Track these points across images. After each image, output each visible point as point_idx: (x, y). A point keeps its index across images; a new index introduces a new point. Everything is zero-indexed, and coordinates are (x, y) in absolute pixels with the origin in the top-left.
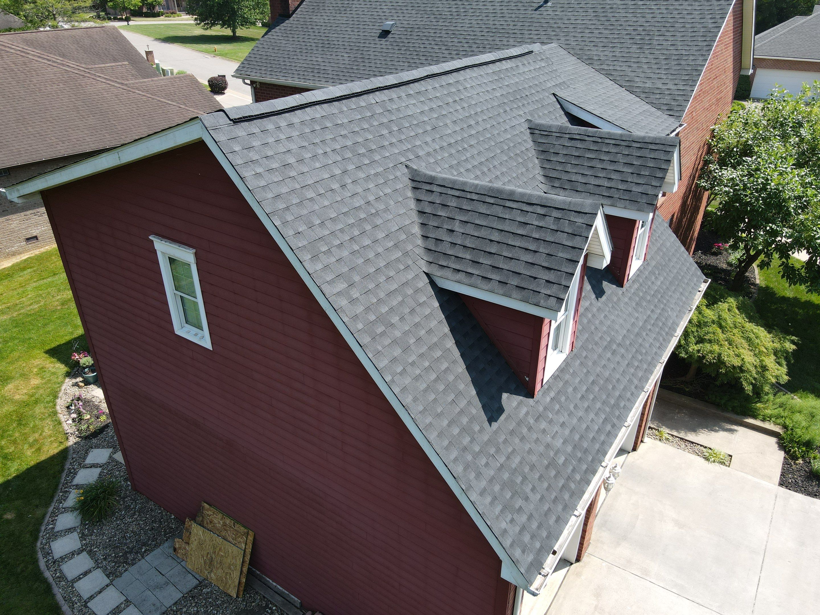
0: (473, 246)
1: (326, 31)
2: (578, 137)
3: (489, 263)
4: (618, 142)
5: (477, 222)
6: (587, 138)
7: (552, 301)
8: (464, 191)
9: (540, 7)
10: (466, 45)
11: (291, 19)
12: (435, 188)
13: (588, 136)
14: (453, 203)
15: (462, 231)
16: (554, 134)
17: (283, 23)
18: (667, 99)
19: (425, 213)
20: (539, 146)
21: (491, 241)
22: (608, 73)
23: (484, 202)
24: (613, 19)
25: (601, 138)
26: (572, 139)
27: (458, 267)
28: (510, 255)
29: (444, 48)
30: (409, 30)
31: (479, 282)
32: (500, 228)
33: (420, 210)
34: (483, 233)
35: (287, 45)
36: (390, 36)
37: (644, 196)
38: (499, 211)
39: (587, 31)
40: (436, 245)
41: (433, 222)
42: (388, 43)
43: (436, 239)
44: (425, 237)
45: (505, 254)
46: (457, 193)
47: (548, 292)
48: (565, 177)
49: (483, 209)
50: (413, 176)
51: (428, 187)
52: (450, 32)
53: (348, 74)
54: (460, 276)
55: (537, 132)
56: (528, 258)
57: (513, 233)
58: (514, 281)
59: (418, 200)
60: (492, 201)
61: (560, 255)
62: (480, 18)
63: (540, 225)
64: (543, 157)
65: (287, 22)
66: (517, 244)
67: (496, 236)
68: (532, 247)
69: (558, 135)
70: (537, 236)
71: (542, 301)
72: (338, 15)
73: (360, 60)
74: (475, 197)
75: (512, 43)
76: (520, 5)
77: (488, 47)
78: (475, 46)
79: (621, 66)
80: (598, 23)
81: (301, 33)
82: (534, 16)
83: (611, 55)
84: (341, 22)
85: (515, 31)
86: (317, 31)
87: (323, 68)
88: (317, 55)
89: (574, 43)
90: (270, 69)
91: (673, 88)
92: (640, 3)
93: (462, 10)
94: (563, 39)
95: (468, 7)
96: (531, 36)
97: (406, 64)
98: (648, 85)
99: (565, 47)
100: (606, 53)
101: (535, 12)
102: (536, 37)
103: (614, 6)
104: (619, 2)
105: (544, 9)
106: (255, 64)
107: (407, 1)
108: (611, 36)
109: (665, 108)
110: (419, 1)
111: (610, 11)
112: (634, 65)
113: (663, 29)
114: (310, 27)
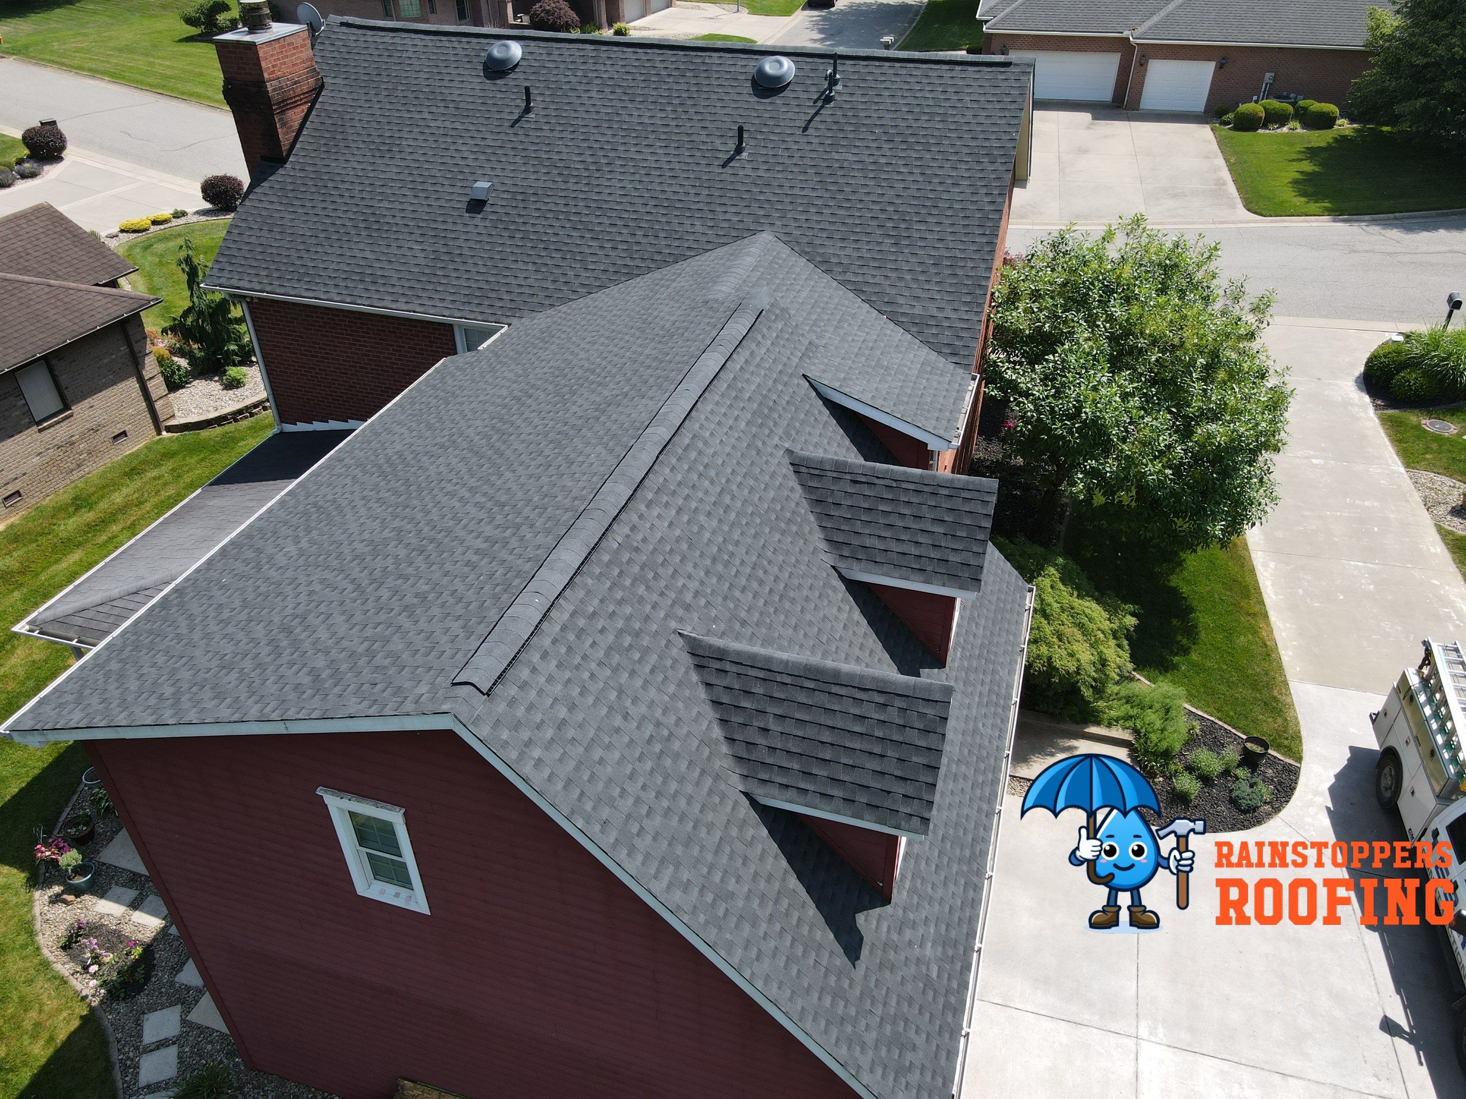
0: (799, 751)
1: (364, 195)
2: (863, 479)
3: (826, 774)
4: (919, 488)
5: (798, 716)
6: (876, 481)
7: (916, 822)
8: (770, 670)
9: (731, 159)
10: (624, 231)
11: (288, 165)
12: (728, 667)
13: (878, 478)
14: (758, 689)
15: (779, 729)
16: (829, 474)
17: (273, 174)
18: (947, 336)
19: (722, 704)
20: (811, 493)
21: (822, 743)
22: (858, 288)
23: (801, 687)
24: (847, 189)
25: (896, 481)
26: (855, 482)
27: (784, 781)
28: (851, 763)
29: (588, 235)
30: (520, 197)
31: (817, 800)
32: (830, 723)
33: (714, 699)
34: (810, 732)
35: (296, 223)
36: (487, 208)
37: (965, 567)
38: (821, 699)
39: (813, 210)
40: (748, 750)
41: (737, 719)
42: (487, 223)
43: (747, 743)
44: (730, 740)
45: (844, 760)
46: (761, 674)
47: (908, 811)
48: (855, 541)
49: (802, 697)
50: (692, 648)
51: (717, 665)
52: (593, 205)
53: (430, 287)
54: (791, 793)
55: (803, 470)
56: (875, 765)
57: (849, 731)
58: (862, 798)
59: (707, 684)
60: (811, 685)
61: (914, 759)
62: (637, 177)
63: (882, 718)
64: (819, 511)
65: (281, 171)
66: (857, 746)
67: (826, 737)
68: (877, 750)
69: (835, 475)
70: (881, 735)
71: (903, 823)
72: (379, 161)
73: (446, 258)
74: (788, 680)
75: (699, 228)
76: (698, 154)
77: (662, 235)
78: (640, 233)
79: (874, 276)
80: (827, 195)
81: (316, 197)
82: (723, 177)
83: (856, 254)
84: (388, 176)
85: (701, 206)
86: (347, 194)
87: (379, 273)
88: (361, 246)
89: (797, 232)
90: (276, 275)
91: (953, 315)
92: (883, 160)
93: (603, 161)
94: (778, 223)
95: (612, 154)
96: (728, 217)
97: (531, 267)
98: (918, 311)
99: (784, 238)
100: (847, 252)
101: (724, 170)
102: (735, 219)
103: (845, 165)
104: (851, 158)
105: (738, 165)
106: (243, 263)
107: (502, 136)
108: (850, 221)
109: (947, 350)
110: (523, 138)
111: (840, 173)
112: (893, 275)
113: (923, 211)
114: (330, 184)
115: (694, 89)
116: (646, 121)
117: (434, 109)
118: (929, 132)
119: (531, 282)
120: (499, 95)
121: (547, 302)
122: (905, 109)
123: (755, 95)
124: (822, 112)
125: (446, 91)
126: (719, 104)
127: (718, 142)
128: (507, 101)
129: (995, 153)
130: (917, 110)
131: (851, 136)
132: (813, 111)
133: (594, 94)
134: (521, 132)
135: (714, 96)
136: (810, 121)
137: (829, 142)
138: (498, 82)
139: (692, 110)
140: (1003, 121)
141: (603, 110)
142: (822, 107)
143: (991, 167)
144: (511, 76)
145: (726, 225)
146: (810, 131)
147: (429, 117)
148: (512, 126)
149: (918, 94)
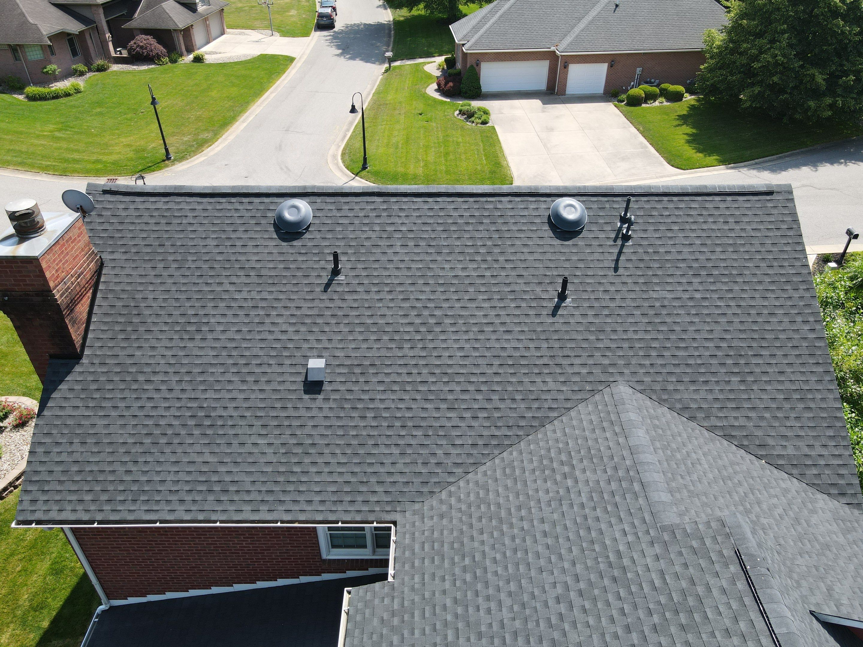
1: (184, 386)
9: (557, 308)
10: (479, 397)
11: (84, 360)
17: (68, 373)
18: (828, 476)
22: (727, 432)
24: (677, 328)
29: (443, 406)
30: (357, 370)
35: (111, 430)
36: (326, 387)
39: (654, 353)
42: (332, 404)
52: (437, 371)
53: (291, 488)
62: (471, 336)
65: (78, 369)
72: (190, 344)
73: (299, 450)
75: (551, 386)
76: (524, 305)
77: (518, 397)
78: (495, 397)
79: (736, 418)
80: (660, 336)
81: (127, 394)
82: (557, 327)
83: (710, 397)
84: (205, 360)
85: (545, 361)
86: (163, 387)
87: (228, 478)
88: (198, 448)
89: (647, 379)
90: (105, 497)
91: (825, 452)
92: (698, 295)
93: (432, 321)
94: (626, 371)
95: (438, 313)
96: (576, 369)
97: (396, 451)
98: (790, 451)
99: (639, 387)
100: (703, 394)
101: (555, 319)
102: (584, 371)
103: (666, 303)
104: (669, 296)
105: (565, 313)
106: (59, 488)
107: (316, 303)
108: (691, 361)
109: (834, 491)
110: (340, 303)
111: (664, 312)
112: (752, 414)
113: (754, 344)
114: (141, 378)
115: (496, 236)
116: (460, 273)
117: (234, 279)
118: (728, 263)
119: (400, 467)
120: (300, 258)
121: (425, 489)
122: (698, 242)
123: (557, 238)
124: (624, 250)
125: (242, 258)
126: (525, 250)
127: (538, 289)
128: (310, 264)
129: (795, 279)
130: (709, 242)
131: (659, 273)
132: (616, 251)
133: (398, 249)
134: (335, 297)
135: (518, 242)
136: (617, 260)
137: (641, 280)
138: (295, 243)
139: (501, 258)
140: (788, 248)
141: (413, 266)
142: (623, 246)
143: (796, 295)
144: (307, 236)
145: (577, 379)
146: (621, 271)
147: (232, 288)
148: (325, 290)
149: (705, 227)
